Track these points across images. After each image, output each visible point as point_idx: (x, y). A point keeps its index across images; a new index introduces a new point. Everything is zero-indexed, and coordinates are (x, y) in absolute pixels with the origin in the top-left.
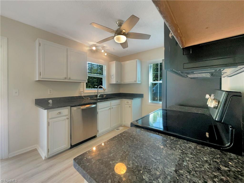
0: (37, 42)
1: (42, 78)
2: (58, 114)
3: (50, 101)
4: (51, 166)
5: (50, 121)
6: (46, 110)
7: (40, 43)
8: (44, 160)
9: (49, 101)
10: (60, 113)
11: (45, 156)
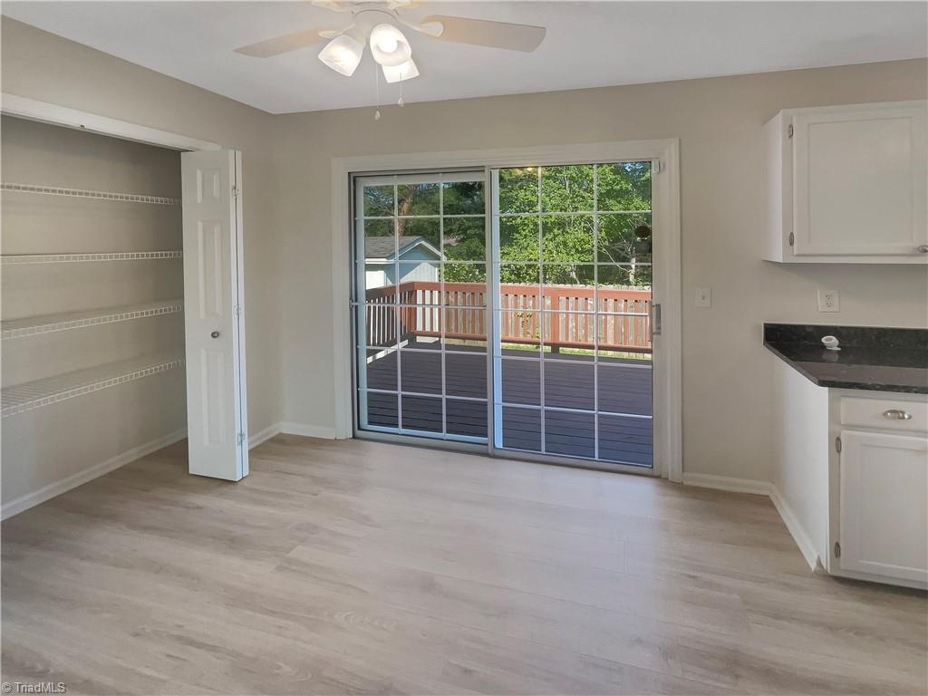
0: (778, 123)
1: (798, 255)
2: (885, 414)
3: (831, 342)
4: (859, 631)
5: (845, 434)
6: (827, 389)
7: (791, 126)
8: (815, 572)
9: (823, 340)
10: (898, 415)
11: (816, 557)
